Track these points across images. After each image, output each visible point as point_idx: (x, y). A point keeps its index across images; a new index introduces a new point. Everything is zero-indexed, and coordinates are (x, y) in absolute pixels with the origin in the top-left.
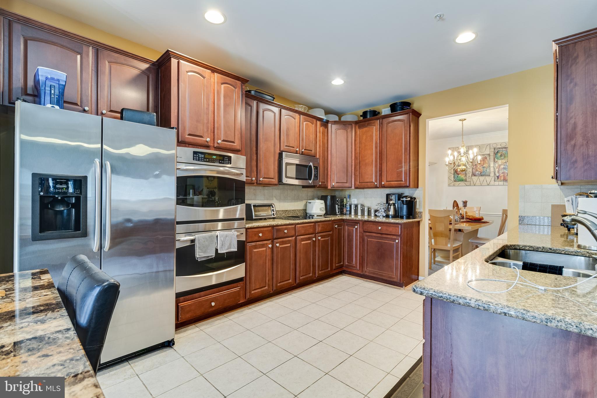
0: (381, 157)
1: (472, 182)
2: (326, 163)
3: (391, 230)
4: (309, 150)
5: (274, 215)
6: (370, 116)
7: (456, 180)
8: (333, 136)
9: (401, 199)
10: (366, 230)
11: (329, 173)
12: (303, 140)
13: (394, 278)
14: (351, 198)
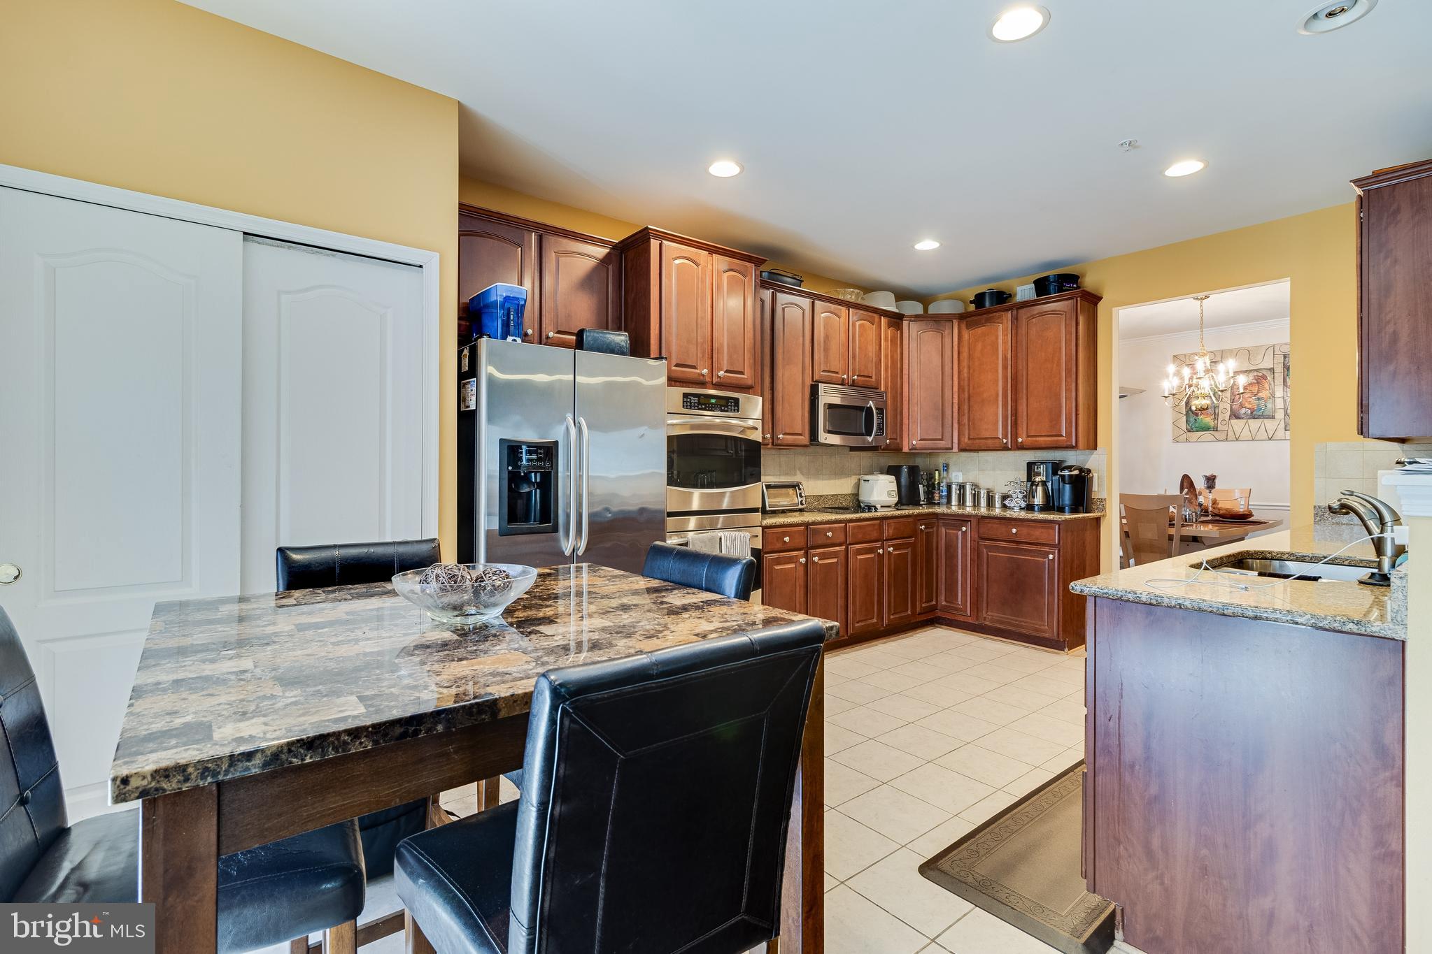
0: (1016, 387)
1: (1231, 433)
2: (899, 400)
3: (1038, 534)
4: (867, 377)
5: (802, 504)
6: (992, 304)
7: (1192, 428)
8: (913, 345)
9: (1059, 473)
10: (986, 536)
11: (905, 421)
12: (854, 357)
13: (1044, 632)
14: (950, 471)
